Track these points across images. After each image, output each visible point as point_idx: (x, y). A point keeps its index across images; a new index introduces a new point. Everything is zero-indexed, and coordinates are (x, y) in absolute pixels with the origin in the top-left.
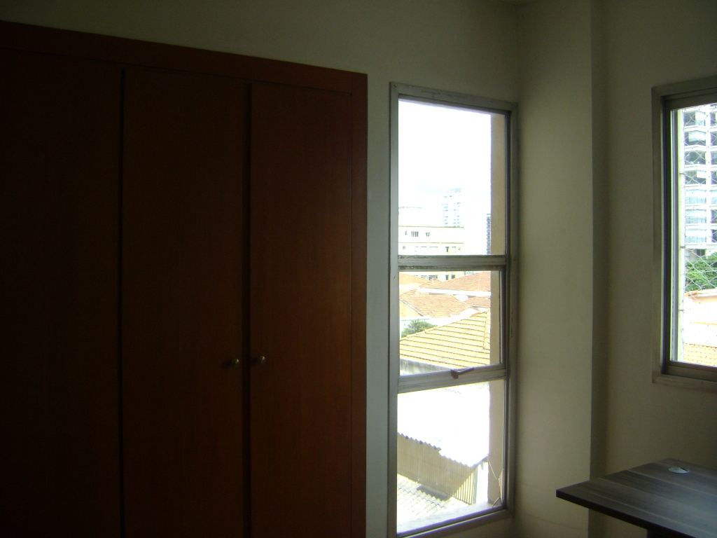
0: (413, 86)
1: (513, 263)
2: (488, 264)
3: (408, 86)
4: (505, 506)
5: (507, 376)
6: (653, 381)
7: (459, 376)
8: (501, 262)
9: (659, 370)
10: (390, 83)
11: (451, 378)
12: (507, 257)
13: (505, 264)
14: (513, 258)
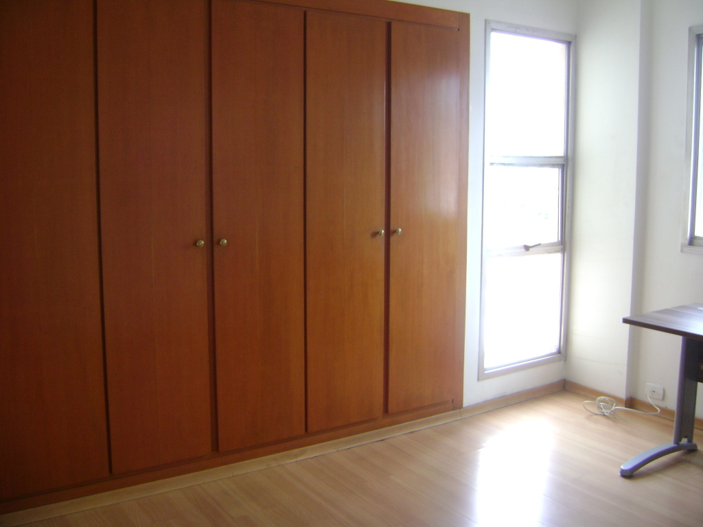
0: (502, 23)
1: (570, 163)
2: (550, 163)
3: (498, 22)
4: (559, 352)
5: (563, 251)
6: (682, 251)
7: (530, 249)
8: (561, 161)
9: (687, 242)
10: (486, 21)
11: (524, 250)
12: (566, 158)
13: (563, 163)
14: (570, 159)
